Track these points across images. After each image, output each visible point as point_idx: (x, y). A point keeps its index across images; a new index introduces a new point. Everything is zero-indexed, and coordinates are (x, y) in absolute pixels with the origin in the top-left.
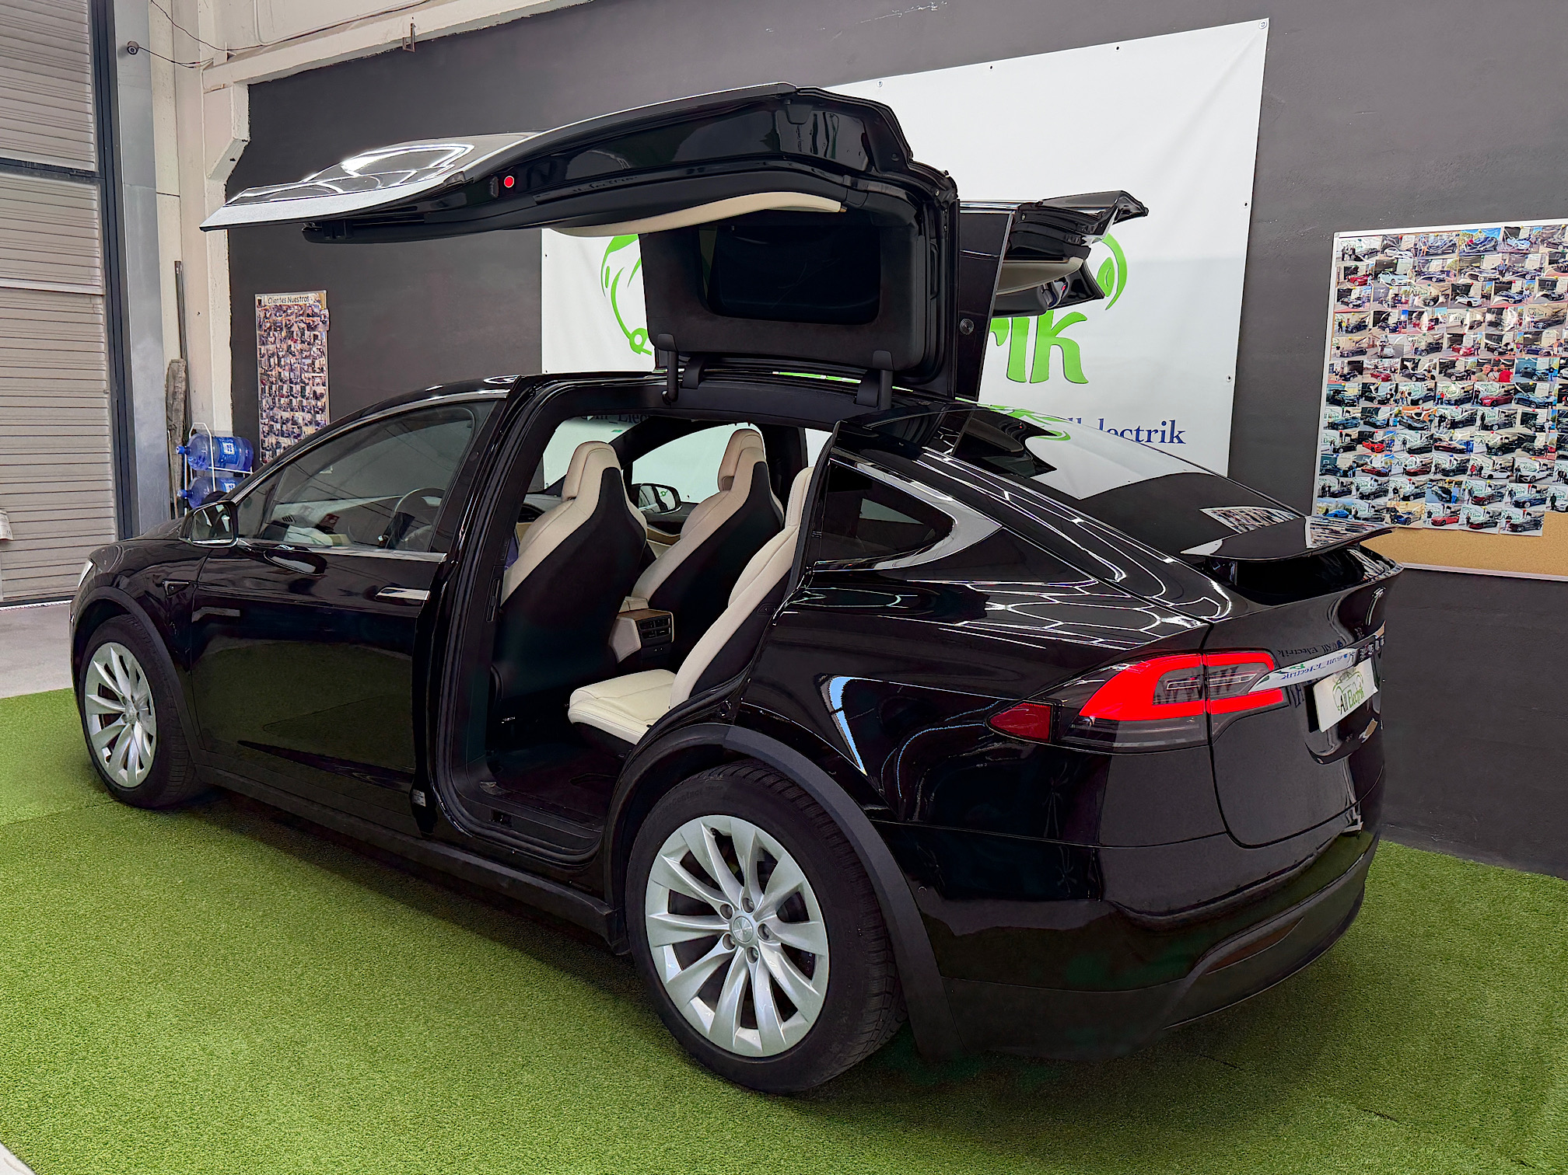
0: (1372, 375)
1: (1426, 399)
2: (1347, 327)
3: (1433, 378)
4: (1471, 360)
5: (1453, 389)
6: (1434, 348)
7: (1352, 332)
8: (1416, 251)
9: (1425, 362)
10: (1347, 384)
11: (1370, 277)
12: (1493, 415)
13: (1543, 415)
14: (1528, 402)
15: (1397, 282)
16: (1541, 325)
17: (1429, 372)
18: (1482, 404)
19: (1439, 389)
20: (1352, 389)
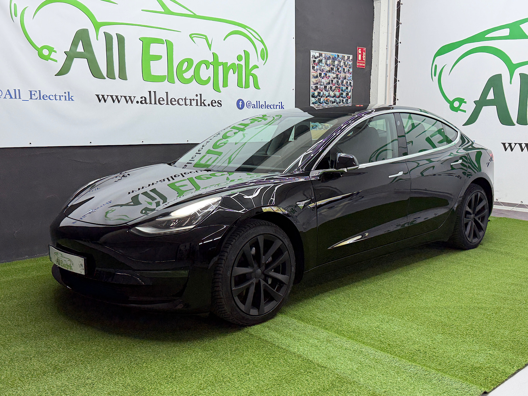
0: (320, 90)
1: (328, 96)
2: (315, 77)
3: (329, 91)
4: (335, 86)
5: (332, 94)
6: (329, 83)
7: (315, 78)
8: (325, 58)
9: (328, 87)
10: (315, 92)
11: (318, 64)
12: (338, 100)
13: (344, 100)
14: (342, 97)
15: (323, 65)
16: (343, 79)
17: (329, 89)
18: (336, 98)
19: (330, 94)
20: (316, 94)
